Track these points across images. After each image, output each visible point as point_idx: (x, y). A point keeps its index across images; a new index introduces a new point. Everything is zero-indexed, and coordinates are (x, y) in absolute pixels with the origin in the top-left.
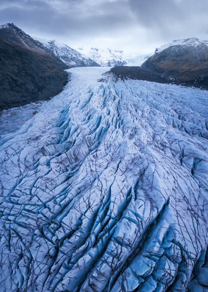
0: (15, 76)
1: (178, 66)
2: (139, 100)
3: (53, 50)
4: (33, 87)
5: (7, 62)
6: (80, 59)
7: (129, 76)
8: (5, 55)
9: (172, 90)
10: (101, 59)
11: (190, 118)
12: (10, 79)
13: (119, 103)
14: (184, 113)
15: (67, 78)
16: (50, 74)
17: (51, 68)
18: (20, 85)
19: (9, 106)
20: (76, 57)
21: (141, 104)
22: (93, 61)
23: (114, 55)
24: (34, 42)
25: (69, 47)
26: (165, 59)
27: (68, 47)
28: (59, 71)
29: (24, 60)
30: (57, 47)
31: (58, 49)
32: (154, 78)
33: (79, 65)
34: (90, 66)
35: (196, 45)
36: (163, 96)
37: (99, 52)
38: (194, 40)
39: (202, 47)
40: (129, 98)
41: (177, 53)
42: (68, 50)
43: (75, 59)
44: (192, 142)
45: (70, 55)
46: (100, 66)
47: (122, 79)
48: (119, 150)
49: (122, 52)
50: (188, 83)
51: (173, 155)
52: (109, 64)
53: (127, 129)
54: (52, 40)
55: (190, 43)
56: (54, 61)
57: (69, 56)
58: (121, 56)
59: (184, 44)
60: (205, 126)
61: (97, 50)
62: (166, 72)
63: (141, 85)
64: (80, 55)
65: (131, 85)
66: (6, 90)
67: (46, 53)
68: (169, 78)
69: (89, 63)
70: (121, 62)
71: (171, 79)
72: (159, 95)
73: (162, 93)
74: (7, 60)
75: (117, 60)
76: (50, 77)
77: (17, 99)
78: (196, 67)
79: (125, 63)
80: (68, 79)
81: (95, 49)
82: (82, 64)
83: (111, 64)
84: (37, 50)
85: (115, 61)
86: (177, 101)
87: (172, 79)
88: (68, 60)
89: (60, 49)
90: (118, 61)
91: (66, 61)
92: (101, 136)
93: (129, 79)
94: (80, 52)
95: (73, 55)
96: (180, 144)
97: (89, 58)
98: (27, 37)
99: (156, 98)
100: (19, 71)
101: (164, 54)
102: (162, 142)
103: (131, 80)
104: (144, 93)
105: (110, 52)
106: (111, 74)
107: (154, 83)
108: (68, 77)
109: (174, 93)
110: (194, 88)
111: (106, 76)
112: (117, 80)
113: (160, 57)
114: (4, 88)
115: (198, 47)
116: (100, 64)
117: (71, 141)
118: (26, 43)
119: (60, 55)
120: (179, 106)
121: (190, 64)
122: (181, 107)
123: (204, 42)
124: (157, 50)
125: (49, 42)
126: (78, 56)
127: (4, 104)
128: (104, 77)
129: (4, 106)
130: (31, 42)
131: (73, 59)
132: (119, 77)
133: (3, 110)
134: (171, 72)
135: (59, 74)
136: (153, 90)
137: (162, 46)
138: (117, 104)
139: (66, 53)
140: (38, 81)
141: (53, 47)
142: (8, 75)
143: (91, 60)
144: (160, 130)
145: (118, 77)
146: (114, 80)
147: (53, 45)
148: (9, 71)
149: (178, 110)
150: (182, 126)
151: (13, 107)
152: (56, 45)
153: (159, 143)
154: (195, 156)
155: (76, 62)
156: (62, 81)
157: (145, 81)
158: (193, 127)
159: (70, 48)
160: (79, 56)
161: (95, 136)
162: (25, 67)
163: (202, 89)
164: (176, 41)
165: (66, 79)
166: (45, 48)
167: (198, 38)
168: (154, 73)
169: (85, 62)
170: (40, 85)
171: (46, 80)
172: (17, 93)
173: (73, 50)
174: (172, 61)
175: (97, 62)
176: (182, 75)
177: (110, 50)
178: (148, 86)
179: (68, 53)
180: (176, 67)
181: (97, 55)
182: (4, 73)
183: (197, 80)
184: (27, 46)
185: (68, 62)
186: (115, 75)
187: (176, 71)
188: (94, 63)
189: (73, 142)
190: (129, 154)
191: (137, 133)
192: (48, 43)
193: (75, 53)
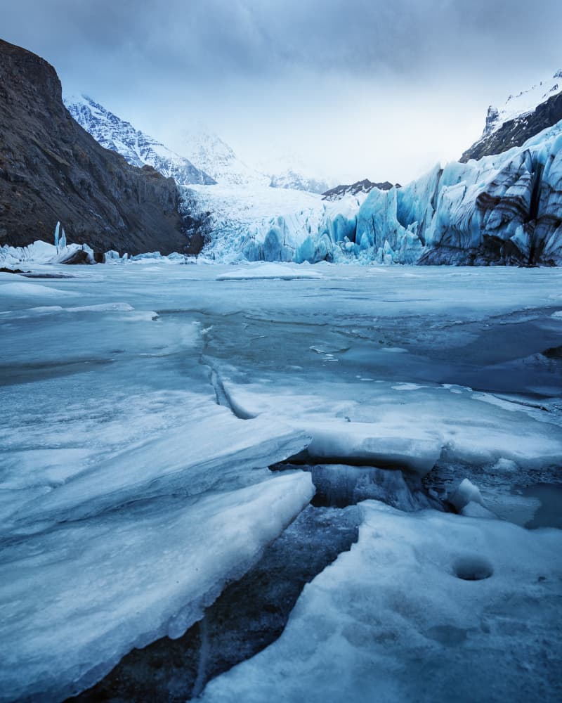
6: (146, 163)
12: (45, 158)
20: (131, 154)
42: (95, 123)
64: (147, 144)
95: (118, 144)
97: (185, 160)
135: (157, 185)
142: (34, 143)
143: (197, 173)
159: (103, 110)
173: (114, 119)
193: (124, 136)
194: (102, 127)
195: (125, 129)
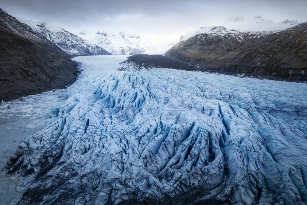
0: (23, 66)
1: (205, 55)
2: (167, 83)
3: (44, 35)
4: (45, 77)
5: (11, 52)
6: (83, 46)
7: (152, 65)
8: (7, 45)
9: (197, 75)
10: (111, 45)
11: (210, 90)
12: (20, 69)
13: (148, 85)
14: (205, 88)
15: (77, 68)
16: (59, 64)
17: (57, 58)
18: (32, 75)
19: (26, 93)
20: (78, 44)
21: (170, 85)
22: (101, 48)
23: (128, 41)
24: (23, 26)
25: (67, 32)
26: (191, 48)
27: (65, 31)
28: (66, 61)
29: (28, 49)
30: (50, 32)
31: (51, 34)
32: (181, 66)
33: (83, 54)
34: (97, 54)
35: (223, 35)
36: (189, 79)
37: (107, 37)
38: (222, 29)
39: (228, 37)
40: (157, 81)
41: (203, 42)
42: (66, 36)
43: (77, 46)
44: (208, 102)
45: (70, 42)
46: (111, 54)
47: (146, 68)
48: (158, 111)
49: (138, 37)
50: (213, 70)
51: (197, 111)
52: (123, 52)
53: (160, 100)
54: (41, 23)
55: (217, 31)
56: (54, 50)
57: (68, 42)
58: (138, 43)
59: (211, 32)
60: (220, 94)
61: (105, 35)
62: (193, 60)
63: (168, 73)
64: (83, 41)
65: (157, 72)
66: (20, 80)
67: (42, 40)
68: (196, 66)
69: (97, 51)
70: (138, 50)
71: (198, 67)
72: (185, 79)
73: (188, 77)
74: (11, 50)
75: (133, 47)
76: (59, 68)
77: (33, 88)
78: (222, 56)
79: (143, 50)
80: (79, 69)
81: (103, 34)
82: (86, 53)
83: (125, 52)
84: (31, 37)
85: (130, 49)
86: (201, 82)
87: (200, 68)
88: (67, 48)
89: (55, 34)
90: (134, 49)
91: (65, 49)
92: (140, 105)
93: (154, 67)
94: (83, 37)
95: (74, 41)
96: (201, 104)
97: (95, 45)
98: (12, 19)
99: (182, 81)
100: (26, 61)
101: (190, 43)
102: (189, 105)
103: (157, 68)
104: (171, 78)
105: (123, 38)
106: (131, 63)
107: (181, 71)
108: (79, 66)
109: (198, 77)
110: (218, 74)
111: (126, 65)
112: (140, 68)
113: (186, 46)
114: (17, 78)
115: (224, 37)
116: (110, 51)
117: (120, 107)
118: (14, 27)
119: (56, 41)
120: (202, 85)
121: (217, 53)
122: (203, 86)
123: (231, 32)
124: (182, 37)
125: (39, 24)
126: (80, 42)
127: (22, 92)
128: (123, 66)
129: (22, 93)
130: (19, 26)
131: (73, 46)
132: (143, 66)
133: (22, 96)
134: (198, 61)
135: (68, 64)
136: (179, 75)
137: (187, 33)
138: (147, 86)
139: (63, 39)
140: (48, 71)
141: (45, 32)
142: (17, 65)
143: (99, 48)
144: (187, 97)
145: (141, 65)
146: (137, 69)
147: (44, 29)
148: (16, 61)
149: (201, 87)
150: (203, 95)
151: (30, 95)
152: (48, 29)
153: (187, 105)
154: (210, 108)
155: (78, 50)
156: (72, 71)
157: (171, 69)
158: (211, 95)
159: (69, 33)
160: (82, 43)
161: (136, 105)
162: (31, 57)
163: (224, 75)
164: (203, 28)
165: (75, 69)
166: (37, 33)
167: (225, 27)
168: (181, 61)
169: (91, 49)
170: (51, 75)
171: (55, 70)
172: (31, 82)
173: (72, 35)
174: (198, 50)
175: (107, 50)
176: (209, 63)
177: (124, 36)
178: (175, 73)
179: (66, 39)
180: (203, 56)
181: (106, 41)
182: (12, 63)
183: (223, 68)
184: (16, 32)
185: (67, 50)
186: (136, 64)
187: (203, 59)
188: (102, 51)
189: (121, 107)
190: (167, 110)
191: (169, 101)
192: (37, 25)
193: (76, 39)
194: (68, 37)
195: (76, 37)
